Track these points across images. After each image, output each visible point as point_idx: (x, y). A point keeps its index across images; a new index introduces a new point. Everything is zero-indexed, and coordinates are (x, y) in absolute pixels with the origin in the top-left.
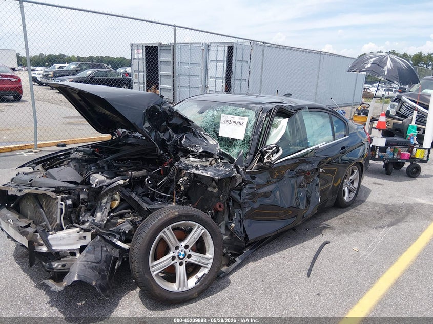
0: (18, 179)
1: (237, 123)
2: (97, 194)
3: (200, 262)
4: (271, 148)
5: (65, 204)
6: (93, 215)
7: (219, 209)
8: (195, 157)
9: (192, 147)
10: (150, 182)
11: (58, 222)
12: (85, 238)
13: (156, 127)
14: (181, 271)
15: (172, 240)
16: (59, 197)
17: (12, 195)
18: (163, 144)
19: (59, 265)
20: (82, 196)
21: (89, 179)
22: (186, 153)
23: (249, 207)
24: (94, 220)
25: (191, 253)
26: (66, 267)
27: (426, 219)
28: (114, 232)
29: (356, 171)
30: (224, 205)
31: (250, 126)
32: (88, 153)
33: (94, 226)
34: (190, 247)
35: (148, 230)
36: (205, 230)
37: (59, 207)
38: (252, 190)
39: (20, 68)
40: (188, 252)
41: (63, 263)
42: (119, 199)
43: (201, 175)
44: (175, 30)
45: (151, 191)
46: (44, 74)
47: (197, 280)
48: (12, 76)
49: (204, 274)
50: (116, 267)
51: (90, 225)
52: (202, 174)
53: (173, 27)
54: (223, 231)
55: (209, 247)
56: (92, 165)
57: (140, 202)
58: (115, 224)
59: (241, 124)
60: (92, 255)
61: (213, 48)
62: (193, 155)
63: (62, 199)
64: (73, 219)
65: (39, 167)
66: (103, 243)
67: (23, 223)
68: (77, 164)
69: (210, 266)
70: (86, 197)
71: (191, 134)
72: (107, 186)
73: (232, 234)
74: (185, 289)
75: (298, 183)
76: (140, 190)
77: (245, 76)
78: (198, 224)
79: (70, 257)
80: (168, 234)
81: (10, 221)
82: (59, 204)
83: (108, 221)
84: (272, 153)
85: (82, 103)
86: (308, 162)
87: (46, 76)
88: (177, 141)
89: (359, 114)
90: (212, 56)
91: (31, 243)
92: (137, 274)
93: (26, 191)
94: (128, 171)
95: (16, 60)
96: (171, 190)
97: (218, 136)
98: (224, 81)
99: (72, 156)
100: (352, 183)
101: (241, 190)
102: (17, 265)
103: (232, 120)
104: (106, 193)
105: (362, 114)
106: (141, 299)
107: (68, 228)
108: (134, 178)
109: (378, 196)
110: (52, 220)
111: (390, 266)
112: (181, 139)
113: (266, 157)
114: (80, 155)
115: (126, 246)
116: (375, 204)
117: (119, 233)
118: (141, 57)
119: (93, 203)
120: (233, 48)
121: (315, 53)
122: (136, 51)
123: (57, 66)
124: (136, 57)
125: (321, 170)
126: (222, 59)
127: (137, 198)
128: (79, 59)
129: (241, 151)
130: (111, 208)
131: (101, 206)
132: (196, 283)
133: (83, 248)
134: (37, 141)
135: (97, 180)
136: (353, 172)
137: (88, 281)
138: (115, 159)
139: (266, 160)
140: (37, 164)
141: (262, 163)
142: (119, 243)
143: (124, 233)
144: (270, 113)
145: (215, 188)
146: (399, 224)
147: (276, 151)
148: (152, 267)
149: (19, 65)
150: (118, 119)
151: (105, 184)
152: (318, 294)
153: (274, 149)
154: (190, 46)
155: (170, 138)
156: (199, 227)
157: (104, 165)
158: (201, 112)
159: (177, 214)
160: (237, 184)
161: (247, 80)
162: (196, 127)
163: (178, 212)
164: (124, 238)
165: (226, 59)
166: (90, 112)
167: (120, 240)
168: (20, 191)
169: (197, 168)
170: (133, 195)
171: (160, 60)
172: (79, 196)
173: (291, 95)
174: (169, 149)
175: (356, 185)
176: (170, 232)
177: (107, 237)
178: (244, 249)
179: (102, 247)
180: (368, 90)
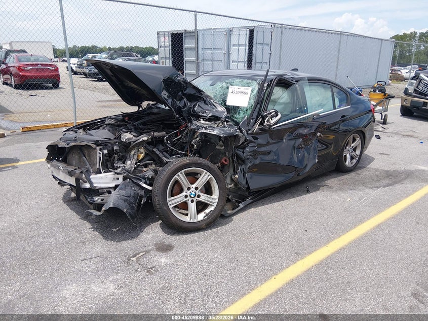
0: (65, 138)
1: (243, 93)
2: (127, 147)
3: (207, 201)
4: (271, 113)
5: (103, 153)
6: (124, 163)
7: (225, 162)
8: (206, 121)
9: (203, 113)
10: (169, 142)
11: (98, 167)
12: (118, 179)
13: (173, 95)
14: (192, 207)
15: (185, 181)
16: (98, 148)
17: (62, 148)
18: (179, 110)
19: (99, 199)
20: (115, 148)
21: (121, 137)
22: (198, 117)
23: (251, 162)
24: (125, 167)
25: (200, 193)
26: (104, 201)
27: (422, 182)
28: (141, 177)
29: (358, 139)
30: (230, 160)
31: (253, 94)
32: (120, 120)
33: (125, 171)
34: (199, 189)
35: (165, 172)
36: (211, 176)
37: (98, 155)
38: (254, 149)
39: (56, 59)
40: (198, 193)
41: (102, 198)
42: (144, 152)
43: (209, 133)
44: (196, 16)
45: (170, 148)
46: (79, 63)
47: (205, 215)
48: (51, 65)
49: (211, 211)
50: (142, 203)
51: (121, 170)
52: (211, 133)
53: (194, 13)
54: (228, 180)
55: (214, 190)
56: (123, 127)
57: (161, 155)
58: (141, 171)
59: (246, 93)
60: (123, 191)
61: (235, 33)
62: (203, 119)
63: (100, 150)
64: (109, 166)
65: (81, 130)
66: (132, 184)
67: (70, 169)
68: (111, 129)
69: (215, 204)
70: (118, 148)
71: (203, 102)
72: (134, 142)
73: (236, 185)
74: (195, 221)
75: (296, 145)
76: (161, 147)
77: (266, 59)
78: (205, 171)
79: (107, 194)
80: (181, 177)
81: (61, 168)
82: (98, 153)
83: (135, 168)
84: (272, 117)
85: (114, 78)
86: (306, 127)
87: (80, 66)
88: (191, 108)
89: (375, 91)
90: (234, 40)
91: (77, 180)
92: (158, 206)
93: (73, 144)
94: (151, 132)
95: (52, 52)
96: (186, 148)
97: (225, 104)
98: (246, 65)
99: (106, 123)
100: (355, 150)
101: (244, 148)
102: (66, 206)
103: (238, 90)
104: (134, 147)
105: (377, 91)
106: (162, 228)
107: (105, 172)
108: (156, 138)
109: (381, 164)
110: (93, 165)
111: (377, 214)
112: (194, 106)
113: (266, 121)
114: (112, 121)
115: (150, 188)
116: (376, 170)
117: (144, 178)
118: (167, 44)
119: (124, 154)
120: (253, 31)
121: (335, 34)
122: (162, 39)
123: (90, 56)
124: (162, 44)
125: (319, 134)
126: (244, 43)
127: (158, 152)
128: (110, 49)
129: (245, 117)
130: (137, 159)
131: (130, 157)
132: (204, 217)
133: (116, 186)
134: (76, 120)
135: (126, 138)
136: (354, 140)
137: (121, 208)
138: (141, 124)
139: (266, 123)
140: (79, 128)
141: (263, 125)
142: (144, 185)
143: (148, 178)
144: (271, 84)
145: (222, 146)
146: (395, 185)
147: (275, 115)
148: (169, 201)
149: (55, 57)
150: (144, 92)
151: (133, 140)
152: (306, 231)
153: (273, 114)
154: (213, 32)
155: (185, 105)
156: (206, 173)
157: (132, 127)
158: (212, 85)
159: (188, 161)
160: (240, 143)
161: (268, 63)
162: (207, 96)
163: (189, 160)
164: (148, 182)
165: (247, 44)
166: (120, 87)
167: (145, 183)
168: (68, 144)
169: (206, 128)
170: (155, 150)
171: (185, 46)
172: (113, 148)
173: (297, 70)
174: (185, 115)
175: (358, 152)
176: (183, 175)
177: (135, 181)
178: (247, 197)
179: (131, 187)
180: (399, 72)
